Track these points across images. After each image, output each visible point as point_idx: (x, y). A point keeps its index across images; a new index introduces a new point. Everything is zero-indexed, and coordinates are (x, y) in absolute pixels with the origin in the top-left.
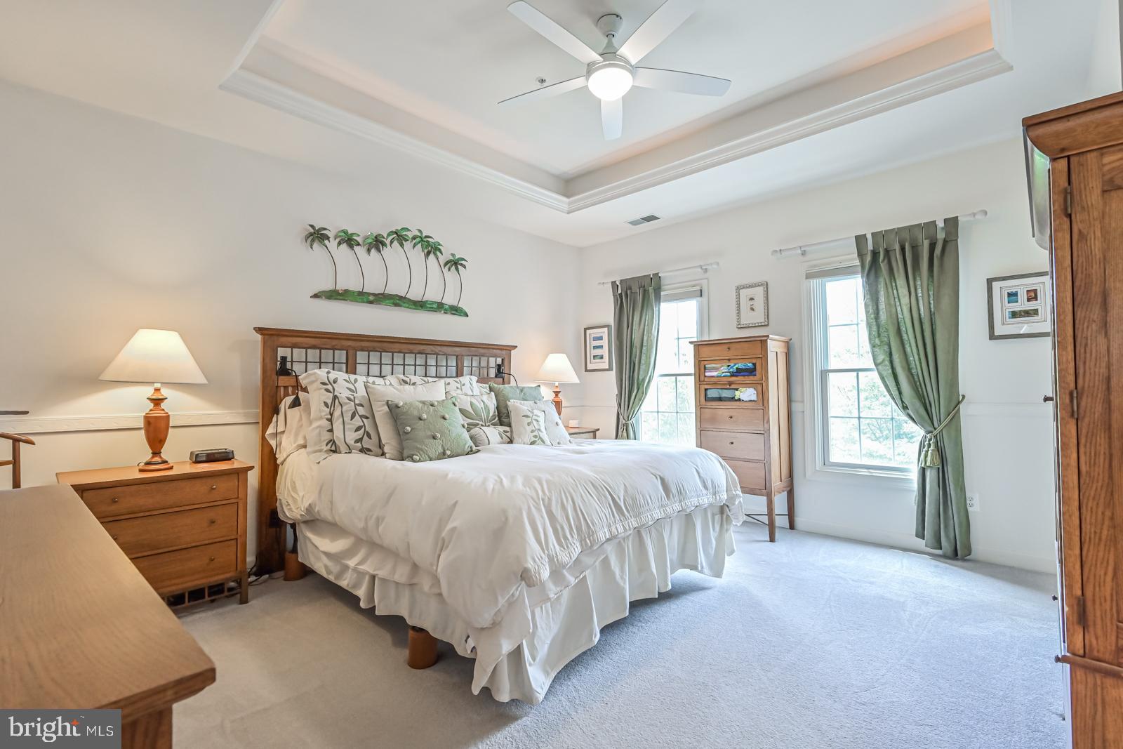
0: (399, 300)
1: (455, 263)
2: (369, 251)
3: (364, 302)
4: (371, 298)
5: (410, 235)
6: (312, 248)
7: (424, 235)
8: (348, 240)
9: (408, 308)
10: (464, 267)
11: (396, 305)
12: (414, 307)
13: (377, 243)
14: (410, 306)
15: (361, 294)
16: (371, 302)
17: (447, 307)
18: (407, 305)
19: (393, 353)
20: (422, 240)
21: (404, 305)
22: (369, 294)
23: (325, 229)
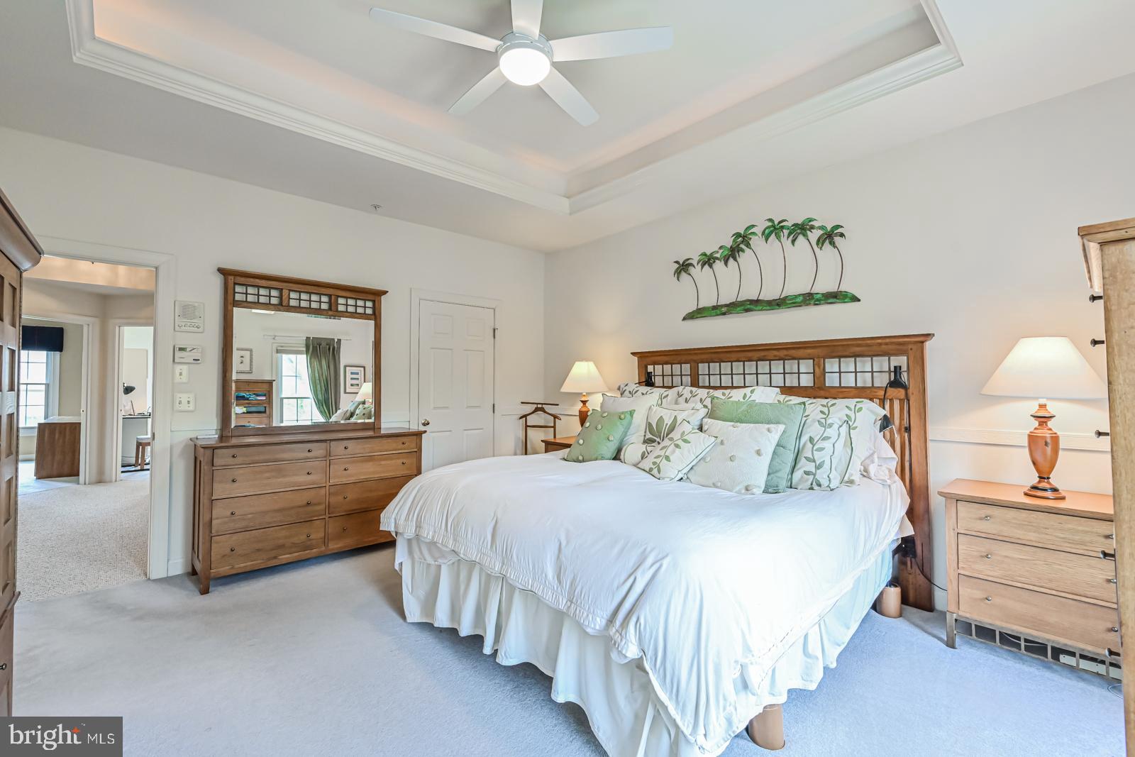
0: (749, 304)
1: (830, 236)
2: (726, 263)
3: (718, 315)
4: (724, 310)
5: (758, 230)
6: (678, 280)
7: (776, 223)
8: (708, 260)
9: (761, 310)
10: (842, 235)
11: (747, 310)
12: (768, 308)
13: (733, 253)
14: (765, 308)
15: (715, 308)
16: (724, 314)
17: (819, 296)
18: (761, 308)
19: (744, 362)
20: (775, 229)
21: (758, 308)
22: (722, 306)
23: (688, 259)
